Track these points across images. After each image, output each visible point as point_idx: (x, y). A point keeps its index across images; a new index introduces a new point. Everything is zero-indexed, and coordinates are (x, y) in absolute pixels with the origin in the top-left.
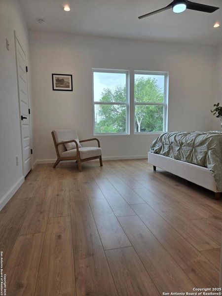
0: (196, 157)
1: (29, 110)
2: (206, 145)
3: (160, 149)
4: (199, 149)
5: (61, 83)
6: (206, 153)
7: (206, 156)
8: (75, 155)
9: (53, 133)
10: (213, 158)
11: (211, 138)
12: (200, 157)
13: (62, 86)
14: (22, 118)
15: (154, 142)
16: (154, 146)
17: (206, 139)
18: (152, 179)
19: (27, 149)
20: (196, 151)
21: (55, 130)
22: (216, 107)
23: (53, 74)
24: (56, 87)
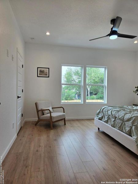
0: (125, 129)
1: (23, 90)
2: (131, 122)
3: (102, 117)
4: (127, 123)
5: (42, 73)
6: (131, 128)
7: (131, 129)
8: (49, 118)
9: (36, 104)
10: (135, 132)
11: (134, 118)
12: (128, 129)
13: (43, 74)
14: (18, 97)
15: (98, 111)
16: (98, 114)
17: (131, 118)
18: (97, 138)
19: (20, 115)
20: (125, 124)
21: (37, 102)
22: (136, 88)
23: (38, 68)
24: (40, 75)
